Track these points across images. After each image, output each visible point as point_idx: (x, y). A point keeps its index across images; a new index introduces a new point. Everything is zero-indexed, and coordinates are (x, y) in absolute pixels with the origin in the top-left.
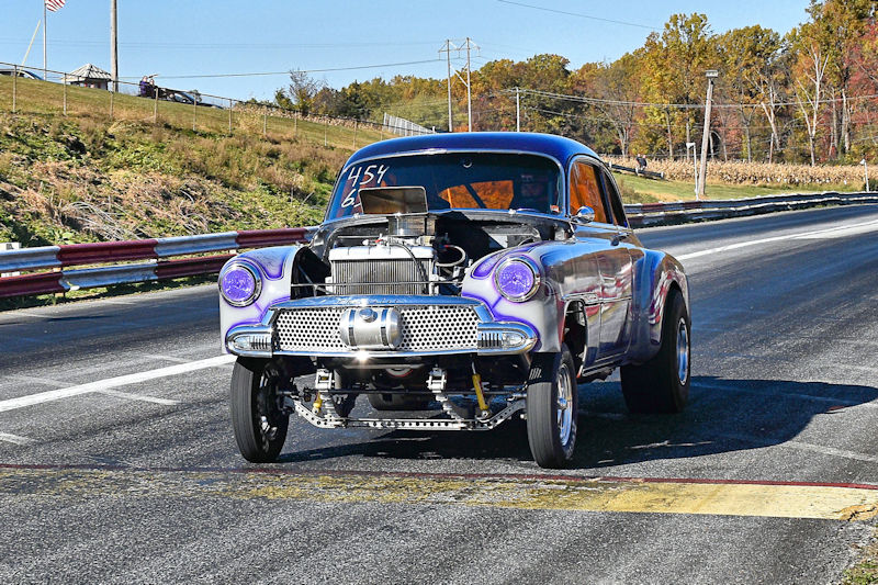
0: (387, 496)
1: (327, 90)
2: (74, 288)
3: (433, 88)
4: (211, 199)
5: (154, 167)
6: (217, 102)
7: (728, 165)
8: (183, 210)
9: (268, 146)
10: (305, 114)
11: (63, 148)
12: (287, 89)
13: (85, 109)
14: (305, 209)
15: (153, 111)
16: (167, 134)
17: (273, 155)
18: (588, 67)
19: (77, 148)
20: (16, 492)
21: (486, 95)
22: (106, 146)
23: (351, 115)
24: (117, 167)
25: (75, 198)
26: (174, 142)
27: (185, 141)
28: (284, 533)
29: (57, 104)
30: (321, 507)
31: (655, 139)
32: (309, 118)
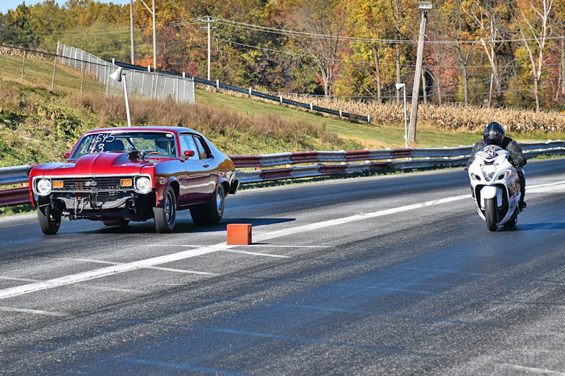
3: (113, 14)
7: (441, 109)
21: (172, 24)
31: (361, 79)
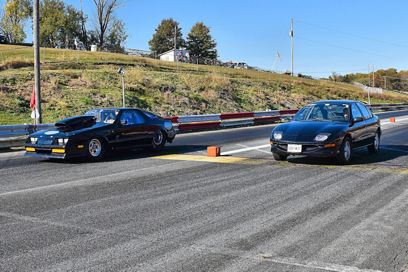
0: (356, 169)
1: (340, 76)
2: (283, 120)
3: (365, 76)
5: (301, 93)
6: (315, 78)
9: (327, 88)
10: (335, 81)
11: (281, 88)
12: (331, 76)
13: (285, 80)
15: (301, 80)
16: (304, 85)
17: (328, 90)
18: (402, 71)
19: (284, 88)
20: (271, 165)
21: (378, 78)
22: (290, 88)
23: (346, 82)
24: (293, 93)
25: (283, 99)
26: (306, 87)
27: (308, 87)
28: (332, 176)
29: (279, 79)
30: (340, 170)
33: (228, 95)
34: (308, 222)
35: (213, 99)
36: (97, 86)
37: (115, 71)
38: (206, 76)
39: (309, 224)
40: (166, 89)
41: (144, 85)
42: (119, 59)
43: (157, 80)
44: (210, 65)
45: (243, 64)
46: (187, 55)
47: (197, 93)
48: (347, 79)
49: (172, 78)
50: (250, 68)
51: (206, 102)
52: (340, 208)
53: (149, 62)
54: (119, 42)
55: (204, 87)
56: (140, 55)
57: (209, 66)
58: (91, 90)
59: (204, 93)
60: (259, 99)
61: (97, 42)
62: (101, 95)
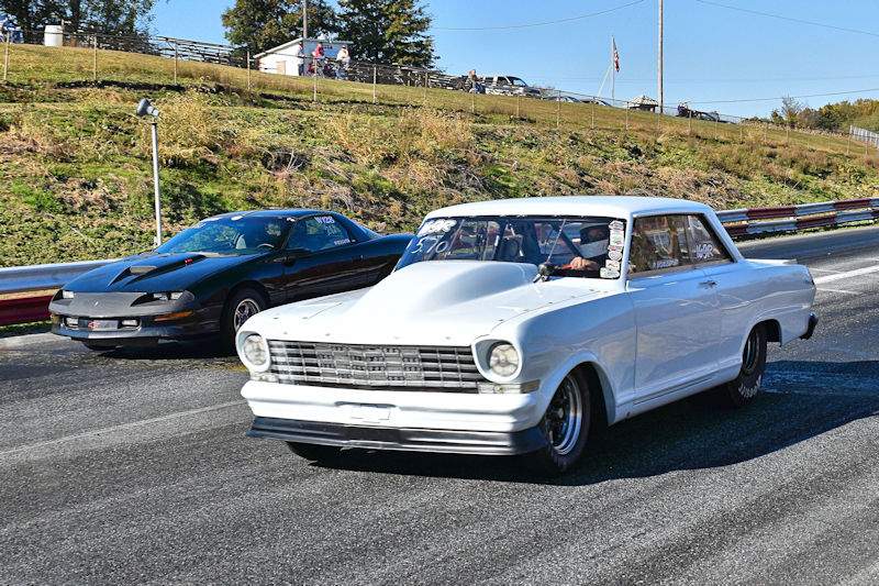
1: (808, 110)
4: (728, 186)
5: (689, 164)
6: (731, 120)
8: (709, 194)
9: (768, 150)
10: (793, 127)
11: (626, 152)
12: (780, 110)
13: (641, 126)
14: (794, 193)
15: (687, 127)
16: (697, 142)
17: (772, 156)
19: (636, 152)
22: (656, 151)
23: (826, 127)
24: (664, 165)
25: (635, 186)
26: (702, 148)
27: (710, 147)
29: (622, 123)
32: (796, 129)
33: (468, 177)
34: (726, 554)
35: (425, 188)
36: (68, 153)
37: (124, 107)
38: (401, 119)
39: (729, 557)
40: (283, 162)
41: (215, 149)
42: (134, 70)
43: (254, 133)
44: (412, 84)
45: (512, 79)
46: (343, 55)
47: (375, 171)
48: (829, 120)
49: (301, 128)
50: (532, 92)
51: (404, 198)
52: (822, 511)
53: (227, 80)
54: (132, 14)
55: (397, 154)
56: (199, 58)
57: (410, 90)
58: (52, 166)
59: (395, 170)
60: (563, 187)
61: (62, 14)
62: (83, 180)
